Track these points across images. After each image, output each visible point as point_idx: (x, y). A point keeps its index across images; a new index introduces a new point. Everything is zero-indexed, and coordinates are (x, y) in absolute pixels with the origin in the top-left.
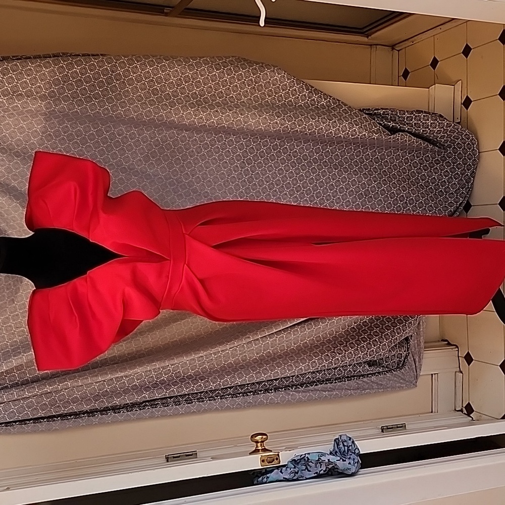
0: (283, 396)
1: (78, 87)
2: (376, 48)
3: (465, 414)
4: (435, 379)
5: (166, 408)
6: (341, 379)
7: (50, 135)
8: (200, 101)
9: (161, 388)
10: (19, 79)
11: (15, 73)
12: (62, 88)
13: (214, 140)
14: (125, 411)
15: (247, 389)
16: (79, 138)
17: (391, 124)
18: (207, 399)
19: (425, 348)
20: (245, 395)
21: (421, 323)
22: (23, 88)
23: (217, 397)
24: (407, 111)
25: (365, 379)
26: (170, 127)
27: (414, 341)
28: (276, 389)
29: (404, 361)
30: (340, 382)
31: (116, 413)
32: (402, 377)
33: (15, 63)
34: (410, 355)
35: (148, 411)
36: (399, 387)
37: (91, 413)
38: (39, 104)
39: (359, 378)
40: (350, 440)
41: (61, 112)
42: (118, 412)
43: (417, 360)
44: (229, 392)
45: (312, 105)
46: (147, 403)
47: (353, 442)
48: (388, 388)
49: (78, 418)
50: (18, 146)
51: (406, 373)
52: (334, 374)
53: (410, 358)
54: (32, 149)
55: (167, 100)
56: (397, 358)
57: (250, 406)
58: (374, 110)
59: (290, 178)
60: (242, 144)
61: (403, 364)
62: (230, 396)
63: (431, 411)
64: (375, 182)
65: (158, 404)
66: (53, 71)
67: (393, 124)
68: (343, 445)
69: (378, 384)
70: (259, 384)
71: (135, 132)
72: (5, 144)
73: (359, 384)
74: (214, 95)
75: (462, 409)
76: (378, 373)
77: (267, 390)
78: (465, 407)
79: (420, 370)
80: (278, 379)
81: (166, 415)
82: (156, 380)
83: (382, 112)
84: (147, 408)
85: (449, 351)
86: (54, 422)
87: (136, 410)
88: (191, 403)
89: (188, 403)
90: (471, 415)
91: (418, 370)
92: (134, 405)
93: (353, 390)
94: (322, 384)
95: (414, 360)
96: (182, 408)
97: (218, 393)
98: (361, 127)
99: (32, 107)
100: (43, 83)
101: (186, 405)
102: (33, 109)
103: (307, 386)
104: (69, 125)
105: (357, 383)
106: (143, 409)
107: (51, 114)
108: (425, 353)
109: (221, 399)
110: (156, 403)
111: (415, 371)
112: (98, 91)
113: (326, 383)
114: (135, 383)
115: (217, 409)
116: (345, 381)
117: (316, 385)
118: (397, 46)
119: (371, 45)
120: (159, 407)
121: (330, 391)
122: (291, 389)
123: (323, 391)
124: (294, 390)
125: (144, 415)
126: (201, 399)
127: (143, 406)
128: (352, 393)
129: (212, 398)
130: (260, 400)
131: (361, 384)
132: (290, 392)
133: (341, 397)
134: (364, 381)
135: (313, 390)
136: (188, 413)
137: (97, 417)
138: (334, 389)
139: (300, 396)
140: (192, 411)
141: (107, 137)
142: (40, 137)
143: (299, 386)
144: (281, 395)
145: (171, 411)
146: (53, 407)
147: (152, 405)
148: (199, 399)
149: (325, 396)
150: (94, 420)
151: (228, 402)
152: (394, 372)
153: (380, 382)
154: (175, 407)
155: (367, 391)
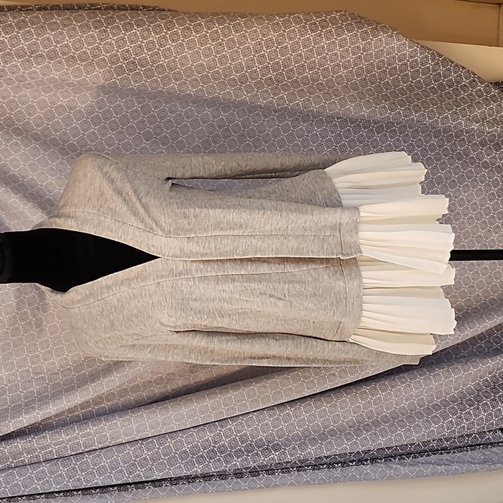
0: (383, 471)
1: (119, 47)
5: (223, 482)
6: (461, 447)
10: (40, 34)
11: (34, 26)
12: (97, 49)
14: (168, 484)
16: (118, 116)
20: (331, 466)
22: (45, 47)
23: (292, 468)
25: (495, 449)
28: (374, 459)
30: (461, 452)
31: (156, 487)
33: (36, 14)
37: (122, 487)
38: (65, 71)
39: (487, 448)
41: (94, 83)
42: (159, 486)
49: (105, 492)
50: (38, 125)
54: (57, 130)
57: (337, 482)
62: (310, 467)
65: (214, 476)
66: (87, 25)
71: (193, 108)
72: (21, 123)
73: (486, 455)
77: (361, 461)
81: (223, 491)
84: (198, 481)
86: (73, 497)
87: (183, 484)
88: (257, 476)
89: (254, 476)
93: (479, 463)
94: (435, 454)
96: (245, 482)
97: (295, 463)
99: (55, 75)
100: (72, 40)
101: (251, 478)
102: (57, 77)
103: (415, 457)
104: (105, 99)
105: (484, 453)
106: (193, 482)
107: (82, 85)
109: (298, 471)
112: (146, 54)
113: (441, 453)
114: (184, 449)
115: (292, 484)
116: (467, 451)
117: (428, 455)
120: (214, 479)
121: (447, 465)
122: (393, 460)
123: (437, 465)
124: (398, 462)
125: (194, 490)
126: (271, 470)
127: (193, 478)
128: (477, 468)
129: (286, 470)
130: (351, 474)
131: (488, 455)
132: (392, 465)
133: (462, 473)
134: (492, 452)
135: (423, 463)
136: (252, 488)
137: (130, 491)
138: (453, 463)
139: (407, 471)
140: (259, 486)
141: (156, 114)
142: (67, 114)
143: (404, 457)
144: (380, 469)
145: (231, 486)
146: (71, 480)
147: (205, 477)
148: (268, 471)
149: (440, 471)
150: (126, 496)
151: (308, 475)
154: (235, 480)
155: (497, 465)
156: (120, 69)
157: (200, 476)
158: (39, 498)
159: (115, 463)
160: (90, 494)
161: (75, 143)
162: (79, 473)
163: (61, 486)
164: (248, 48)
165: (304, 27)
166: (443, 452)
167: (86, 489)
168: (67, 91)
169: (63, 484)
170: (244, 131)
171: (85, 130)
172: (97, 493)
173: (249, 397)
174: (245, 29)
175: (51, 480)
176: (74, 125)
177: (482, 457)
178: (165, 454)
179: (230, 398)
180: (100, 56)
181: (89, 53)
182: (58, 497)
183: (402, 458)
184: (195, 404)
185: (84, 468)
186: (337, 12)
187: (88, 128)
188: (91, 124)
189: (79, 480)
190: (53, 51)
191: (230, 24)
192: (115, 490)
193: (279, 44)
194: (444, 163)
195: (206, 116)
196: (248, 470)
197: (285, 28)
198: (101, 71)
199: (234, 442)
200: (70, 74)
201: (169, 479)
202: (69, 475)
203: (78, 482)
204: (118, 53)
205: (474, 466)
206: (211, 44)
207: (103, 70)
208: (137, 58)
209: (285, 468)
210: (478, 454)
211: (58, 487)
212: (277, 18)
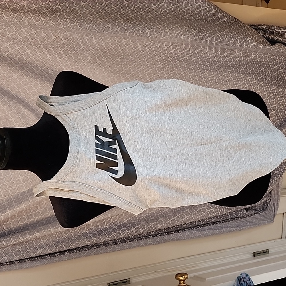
4: (285, 216)
5: (107, 247)
7: (20, 41)
8: (137, 16)
9: (104, 234)
12: (30, 3)
13: (144, 46)
14: (77, 251)
15: (164, 231)
16: (43, 44)
17: (271, 37)
18: (136, 239)
20: (162, 234)
23: (143, 237)
24: (282, 27)
25: (242, 219)
26: (113, 36)
28: (184, 230)
30: (226, 222)
31: (71, 253)
32: (266, 216)
34: (271, 201)
35: (94, 250)
36: (263, 223)
37: (52, 255)
38: (12, 16)
39: (238, 219)
40: (247, 276)
41: (29, 23)
42: (73, 253)
43: (275, 204)
45: (217, 21)
47: (249, 278)
48: (256, 224)
49: (43, 258)
51: (268, 213)
53: (271, 203)
54: (6, 52)
55: (112, 15)
57: (165, 242)
58: (260, 26)
59: (198, 76)
60: (165, 50)
61: (266, 208)
62: (152, 236)
63: (281, 237)
64: (256, 79)
67: (272, 37)
68: (244, 281)
69: (249, 222)
70: (173, 227)
71: (86, 39)
73: (238, 223)
74: (147, 12)
77: (177, 231)
79: (277, 211)
80: (186, 223)
81: (107, 252)
82: (100, 228)
83: (264, 28)
84: (93, 248)
86: (25, 262)
87: (85, 250)
89: (123, 243)
91: (276, 211)
93: (235, 227)
94: (213, 224)
95: (274, 204)
96: (118, 246)
98: (253, 39)
101: (121, 244)
103: (204, 226)
104: (35, 33)
105: (237, 222)
106: (91, 249)
109: (145, 238)
110: (100, 244)
111: (274, 212)
113: (216, 224)
114: (85, 231)
115: (142, 246)
116: (229, 221)
117: (210, 225)
120: (102, 247)
121: (219, 229)
122: (193, 229)
123: (215, 229)
124: (196, 230)
125: (91, 253)
126: (132, 239)
127: (90, 247)
128: (234, 230)
129: (139, 238)
130: (172, 238)
132: (193, 231)
133: (227, 232)
134: (241, 221)
135: (208, 229)
136: (122, 250)
137: (57, 257)
138: (222, 228)
139: (200, 234)
140: (125, 248)
141: (64, 43)
142: (12, 42)
143: (198, 226)
144: (187, 234)
145: (111, 249)
146: (24, 253)
147: (97, 246)
148: (130, 239)
149: (216, 233)
150: (55, 259)
151: (151, 240)
152: (260, 213)
153: (252, 221)
154: (113, 246)
155: (243, 227)
156: (45, 15)
157: (94, 245)
158: (6, 265)
159: (48, 242)
160: (35, 260)
161: (17, 59)
162: (29, 248)
163: (19, 256)
166: (217, 223)
167: (32, 258)
168: (12, 28)
169: (20, 255)
170: (115, 53)
171: (22, 52)
172: (39, 259)
175: (13, 253)
176: (16, 49)
177: (236, 224)
178: (75, 235)
180: (32, 7)
181: (25, 6)
182: (16, 263)
183: (197, 228)
185: (31, 246)
187: (24, 51)
188: (27, 49)
189: (29, 252)
190: (3, 4)
192: (49, 257)
194: (222, 71)
195: (93, 44)
196: (120, 240)
198: (34, 16)
199: (111, 226)
200: (15, 18)
201: (77, 249)
202: (23, 250)
203: (28, 254)
204: (43, 6)
205: (232, 229)
207: (35, 15)
208: (54, 8)
209: (139, 237)
210: (234, 223)
211: (18, 257)
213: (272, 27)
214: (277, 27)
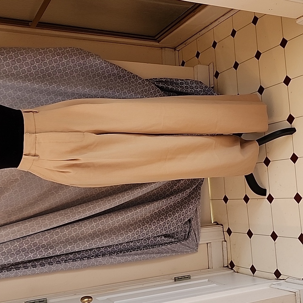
2: (165, 49)
3: (230, 268)
4: (209, 247)
5: (26, 270)
6: (147, 247)
15: (83, 254)
18: (55, 263)
19: (201, 227)
20: (82, 259)
21: (198, 210)
23: (62, 261)
24: (180, 79)
25: (163, 247)
27: (194, 221)
28: (103, 255)
29: (188, 235)
30: (147, 249)
32: (188, 245)
34: (192, 231)
35: (14, 272)
36: (186, 252)
39: (159, 246)
43: (197, 233)
44: (70, 257)
46: (13, 267)
48: (179, 252)
51: (190, 243)
52: (142, 243)
53: (192, 233)
56: (184, 233)
57: (85, 267)
58: (160, 79)
61: (188, 237)
62: (71, 260)
63: (208, 268)
65: (20, 267)
67: (171, 87)
70: (91, 251)
73: (160, 250)
75: (228, 265)
76: (171, 242)
77: (97, 256)
78: (230, 264)
79: (199, 240)
80: (104, 247)
81: (26, 275)
84: (12, 270)
85: (217, 228)
87: (5, 272)
88: (44, 266)
89: (42, 266)
90: (233, 269)
92: (3, 268)
93: (156, 254)
94: (134, 251)
95: (195, 234)
96: (38, 270)
97: (63, 258)
101: (41, 267)
103: (124, 253)
105: (158, 249)
106: (10, 271)
108: (201, 230)
109: (65, 262)
110: (19, 266)
111: (196, 241)
113: (137, 250)
114: (4, 251)
115: (62, 270)
116: (150, 249)
117: (131, 251)
118: (177, 48)
119: (162, 48)
120: (21, 269)
121: (140, 255)
122: (113, 255)
123: (135, 255)
125: (11, 275)
127: (10, 269)
130: (92, 262)
131: (161, 250)
132: (112, 257)
133: (147, 259)
134: (162, 249)
135: (128, 255)
138: (143, 254)
139: (120, 259)
140: (45, 271)
143: (119, 253)
144: (107, 259)
145: (30, 272)
147: (16, 268)
149: (136, 258)
151: (70, 264)
152: (182, 242)
153: (174, 249)
154: (32, 269)
155: (164, 254)
164: (28, 63)
165: (54, 54)
166: (138, 249)
173: (37, 225)
174: (25, 54)
179: (27, 226)
183: (117, 254)
184: (9, 229)
186: (69, 48)
191: (18, 52)
193: (42, 61)
197: (45, 54)
206: (9, 61)
212: (41, 50)
213: (171, 79)
214: (175, 79)
